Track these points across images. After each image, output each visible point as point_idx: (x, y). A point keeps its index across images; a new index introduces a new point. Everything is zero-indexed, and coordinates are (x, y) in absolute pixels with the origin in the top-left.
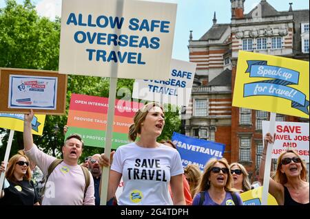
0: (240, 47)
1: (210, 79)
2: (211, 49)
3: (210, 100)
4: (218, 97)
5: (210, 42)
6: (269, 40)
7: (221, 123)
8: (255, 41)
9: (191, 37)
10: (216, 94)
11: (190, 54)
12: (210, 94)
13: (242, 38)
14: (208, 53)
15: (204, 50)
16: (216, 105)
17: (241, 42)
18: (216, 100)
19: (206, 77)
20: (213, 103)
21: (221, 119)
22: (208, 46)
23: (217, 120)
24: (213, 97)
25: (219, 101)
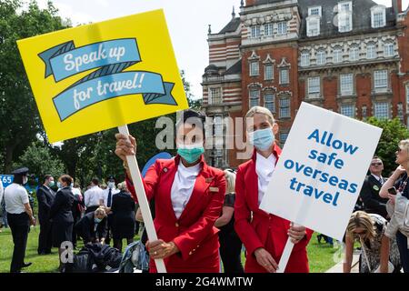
0: (248, 35)
1: (228, 68)
2: (228, 41)
3: (224, 89)
4: (231, 85)
5: (227, 34)
6: (275, 26)
7: (233, 109)
8: (262, 28)
9: (210, 31)
10: (229, 82)
11: (210, 47)
12: (223, 83)
13: (251, 26)
14: (225, 45)
15: (222, 42)
16: (228, 93)
17: (249, 29)
18: (228, 88)
19: (225, 68)
20: (226, 91)
21: (233, 105)
22: (225, 39)
23: (230, 106)
24: (226, 85)
25: (231, 88)
